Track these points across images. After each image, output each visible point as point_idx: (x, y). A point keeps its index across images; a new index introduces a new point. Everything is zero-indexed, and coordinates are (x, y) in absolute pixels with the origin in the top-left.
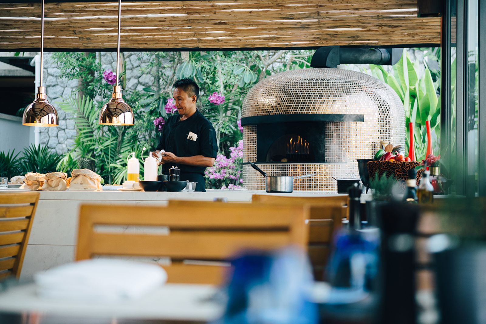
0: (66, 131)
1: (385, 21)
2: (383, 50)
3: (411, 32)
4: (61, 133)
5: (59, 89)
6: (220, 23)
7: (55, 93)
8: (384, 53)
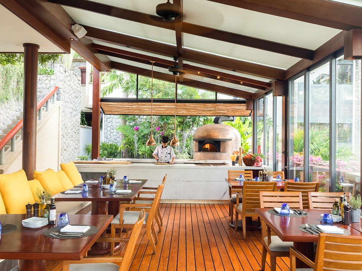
0: (113, 133)
1: (235, 110)
2: (232, 117)
3: (241, 113)
4: (112, 134)
5: (111, 119)
6: (185, 109)
7: (110, 120)
8: (231, 118)
